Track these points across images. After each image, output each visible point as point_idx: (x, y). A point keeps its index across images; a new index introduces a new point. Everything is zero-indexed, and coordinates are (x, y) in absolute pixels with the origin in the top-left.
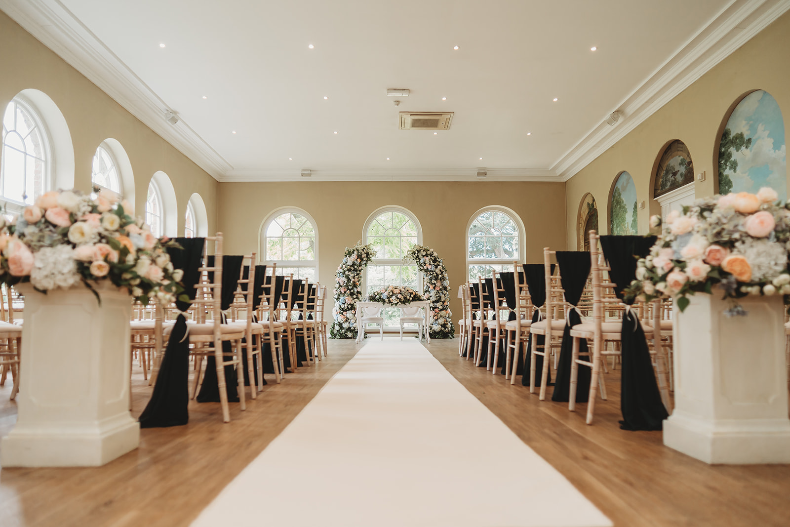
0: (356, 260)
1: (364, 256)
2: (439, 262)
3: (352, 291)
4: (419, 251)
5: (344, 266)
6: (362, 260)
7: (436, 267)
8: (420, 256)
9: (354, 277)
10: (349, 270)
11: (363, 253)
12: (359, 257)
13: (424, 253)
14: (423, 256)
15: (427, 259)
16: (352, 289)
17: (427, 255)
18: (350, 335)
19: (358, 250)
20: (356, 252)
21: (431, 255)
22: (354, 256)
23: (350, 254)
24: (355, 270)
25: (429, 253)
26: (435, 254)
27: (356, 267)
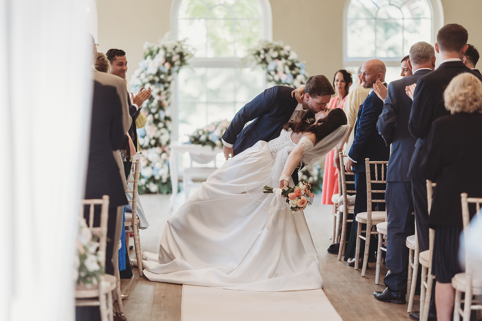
0: (164, 64)
1: (176, 58)
2: (299, 68)
3: (156, 116)
4: (266, 51)
5: (143, 76)
6: (172, 64)
7: (295, 76)
8: (269, 59)
9: (159, 94)
10: (152, 82)
11: (174, 53)
12: (168, 60)
13: (275, 54)
14: (273, 59)
15: (280, 64)
16: (157, 112)
17: (279, 58)
18: (153, 187)
19: (165, 49)
20: (162, 52)
21: (286, 57)
22: (160, 58)
23: (151, 54)
24: (162, 82)
25: (283, 53)
26: (293, 56)
27: (162, 77)
